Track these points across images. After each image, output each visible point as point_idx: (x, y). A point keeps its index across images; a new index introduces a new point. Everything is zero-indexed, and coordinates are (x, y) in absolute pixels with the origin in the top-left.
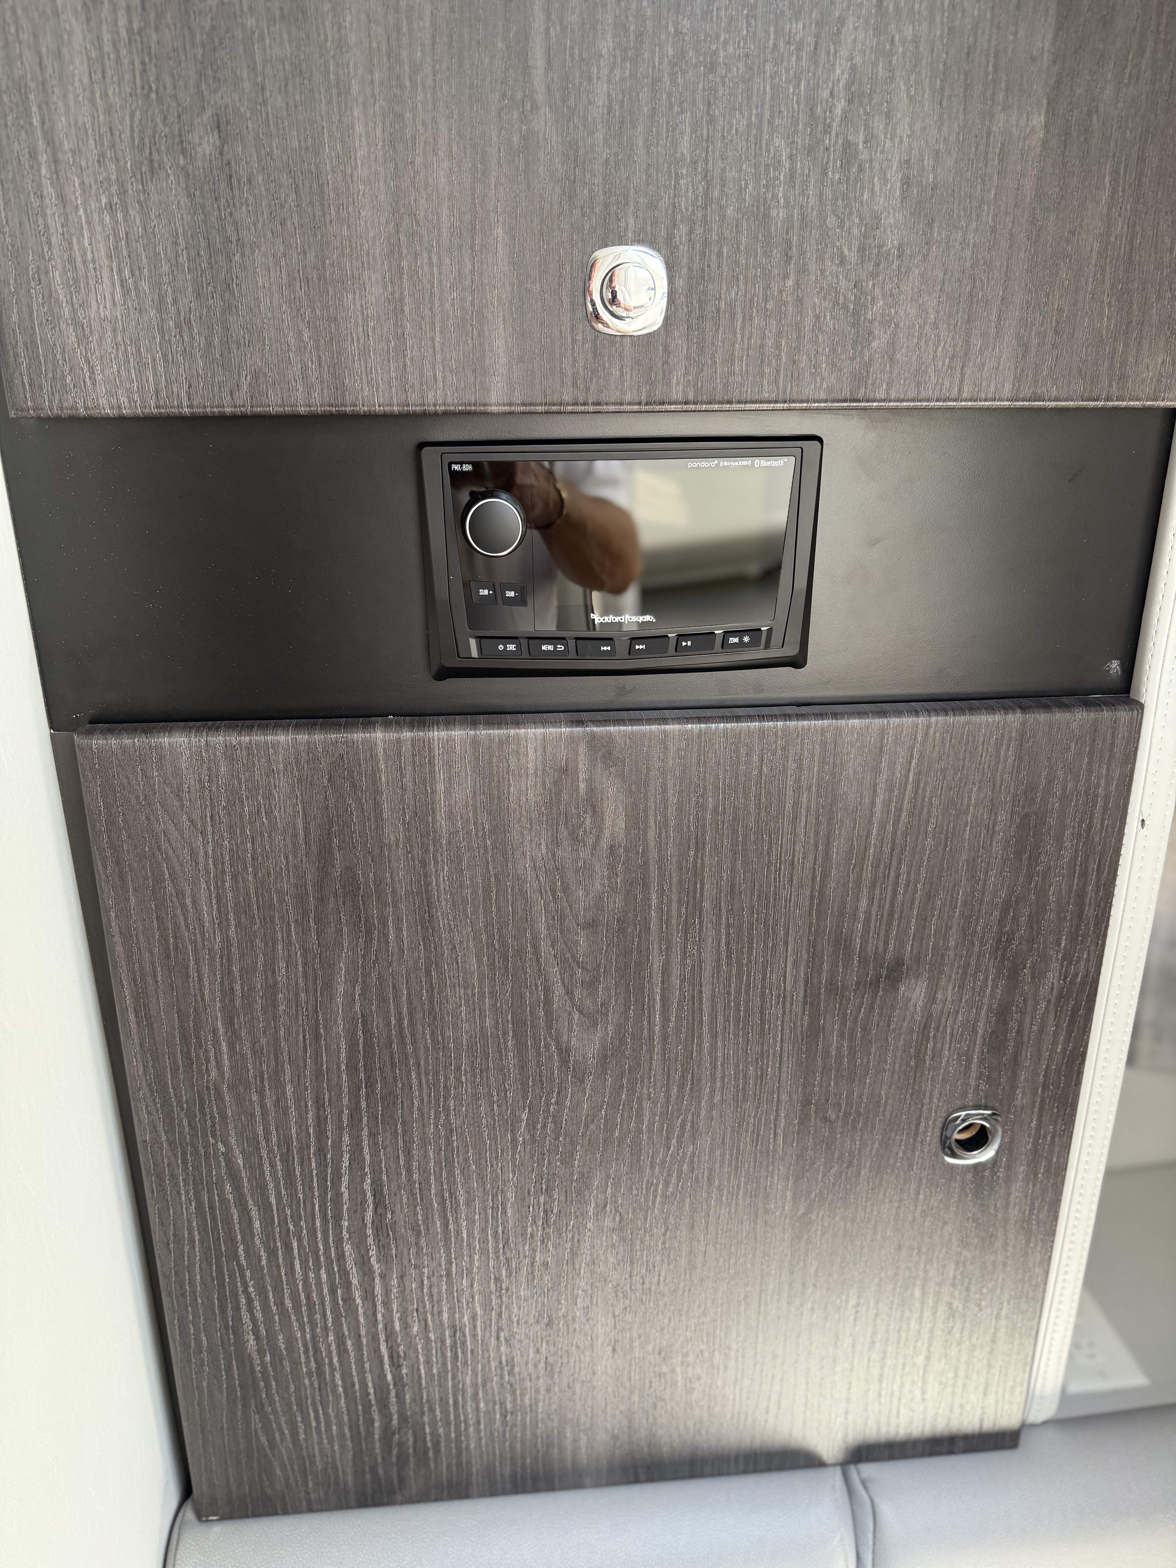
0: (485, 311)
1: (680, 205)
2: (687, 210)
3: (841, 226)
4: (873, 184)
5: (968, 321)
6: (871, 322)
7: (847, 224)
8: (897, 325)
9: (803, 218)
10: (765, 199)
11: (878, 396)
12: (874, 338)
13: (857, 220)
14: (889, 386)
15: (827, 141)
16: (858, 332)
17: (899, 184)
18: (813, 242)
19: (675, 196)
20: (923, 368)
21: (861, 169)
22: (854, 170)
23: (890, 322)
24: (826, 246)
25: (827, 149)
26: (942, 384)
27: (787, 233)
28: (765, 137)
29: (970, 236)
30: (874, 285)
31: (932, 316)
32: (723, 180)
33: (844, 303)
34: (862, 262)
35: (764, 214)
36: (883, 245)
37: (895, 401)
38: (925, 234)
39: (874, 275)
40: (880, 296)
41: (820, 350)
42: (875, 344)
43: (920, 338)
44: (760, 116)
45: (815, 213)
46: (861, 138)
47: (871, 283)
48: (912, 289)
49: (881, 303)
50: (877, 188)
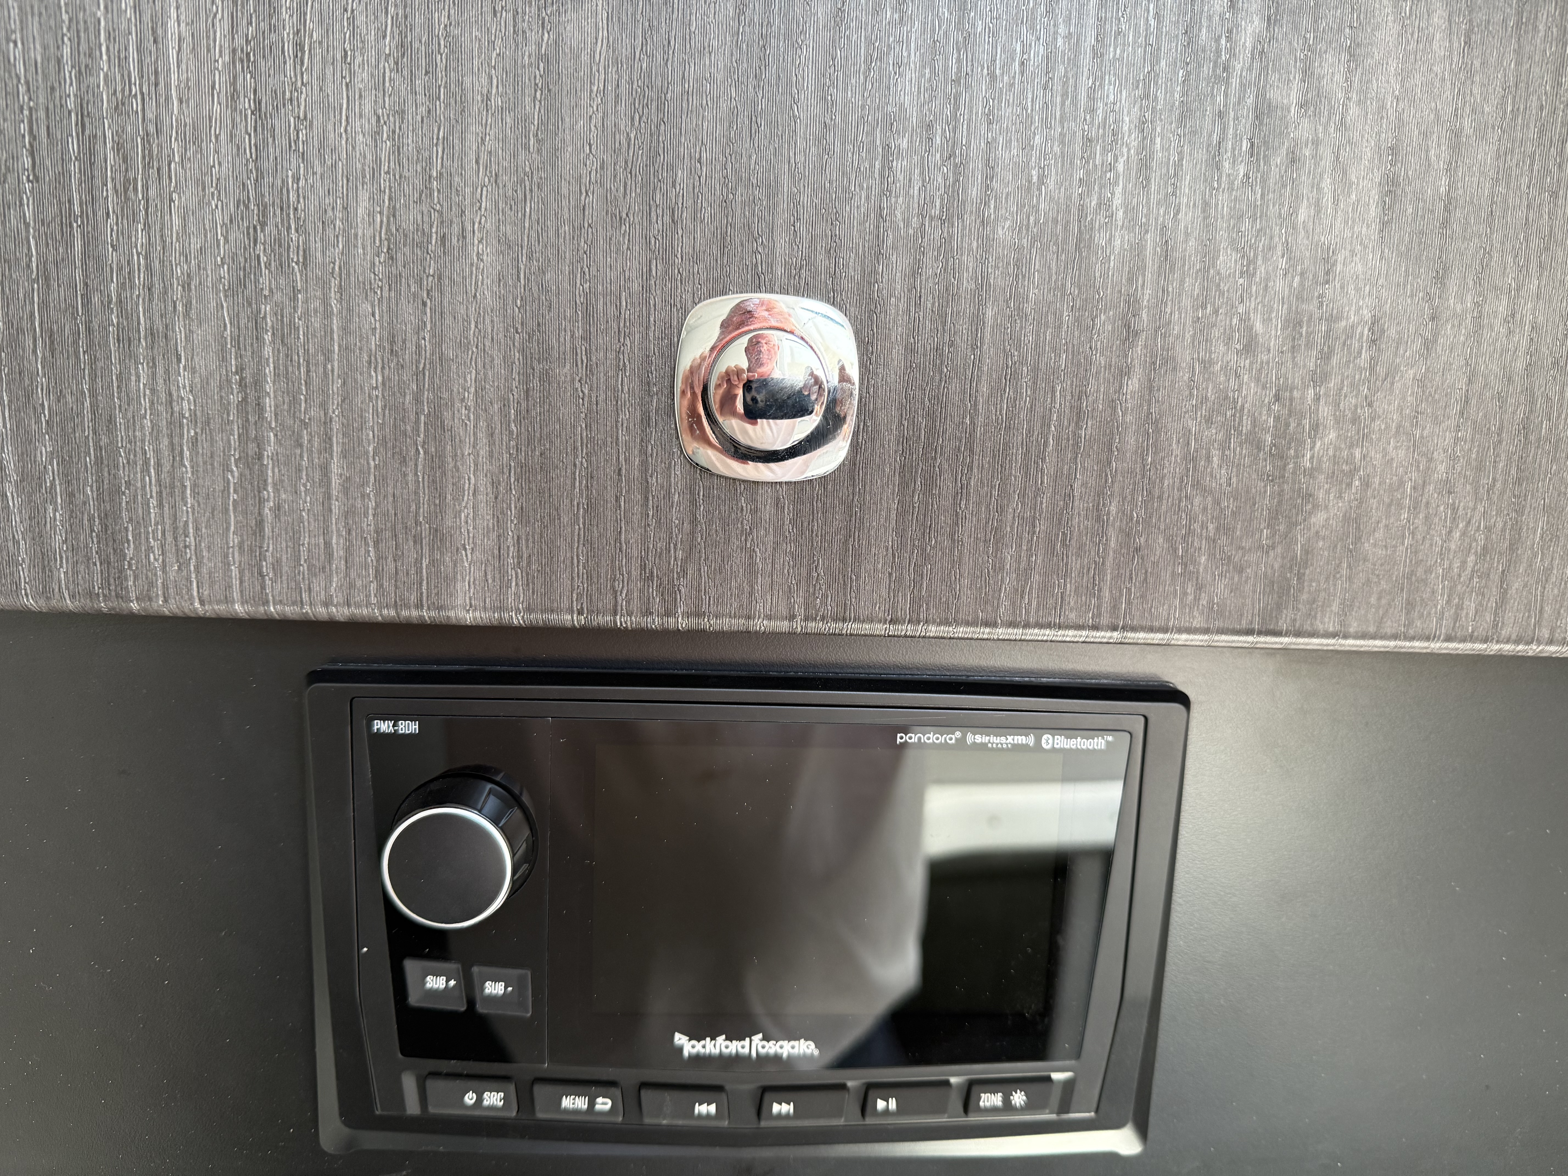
0: (447, 415)
1: (892, 213)
2: (907, 223)
3: (1248, 273)
4: (1319, 190)
5: (1519, 481)
6: (1311, 473)
7: (1261, 271)
8: (1366, 484)
9: (1166, 255)
10: (1082, 208)
11: (1320, 627)
12: (1316, 506)
13: (1283, 263)
14: (1347, 607)
15: (1220, 99)
16: (1281, 493)
17: (1375, 194)
18: (1186, 302)
19: (882, 193)
20: (1420, 572)
21: (1293, 160)
22: (1279, 159)
23: (1352, 473)
24: (1216, 312)
25: (1221, 115)
26: (1460, 607)
27: (1130, 280)
28: (1085, 82)
29: (1527, 309)
30: (1317, 399)
31: (1442, 468)
32: (990, 166)
33: (1252, 432)
34: (1294, 349)
35: (1079, 240)
36: (1339, 318)
37: (1356, 637)
38: (1429, 298)
39: (1319, 378)
40: (1330, 422)
41: (1196, 526)
42: (1319, 518)
43: (1415, 507)
44: (1075, 40)
45: (1192, 243)
46: (1294, 97)
47: (1311, 392)
48: (1401, 409)
49: (1332, 435)
50: (1327, 200)
